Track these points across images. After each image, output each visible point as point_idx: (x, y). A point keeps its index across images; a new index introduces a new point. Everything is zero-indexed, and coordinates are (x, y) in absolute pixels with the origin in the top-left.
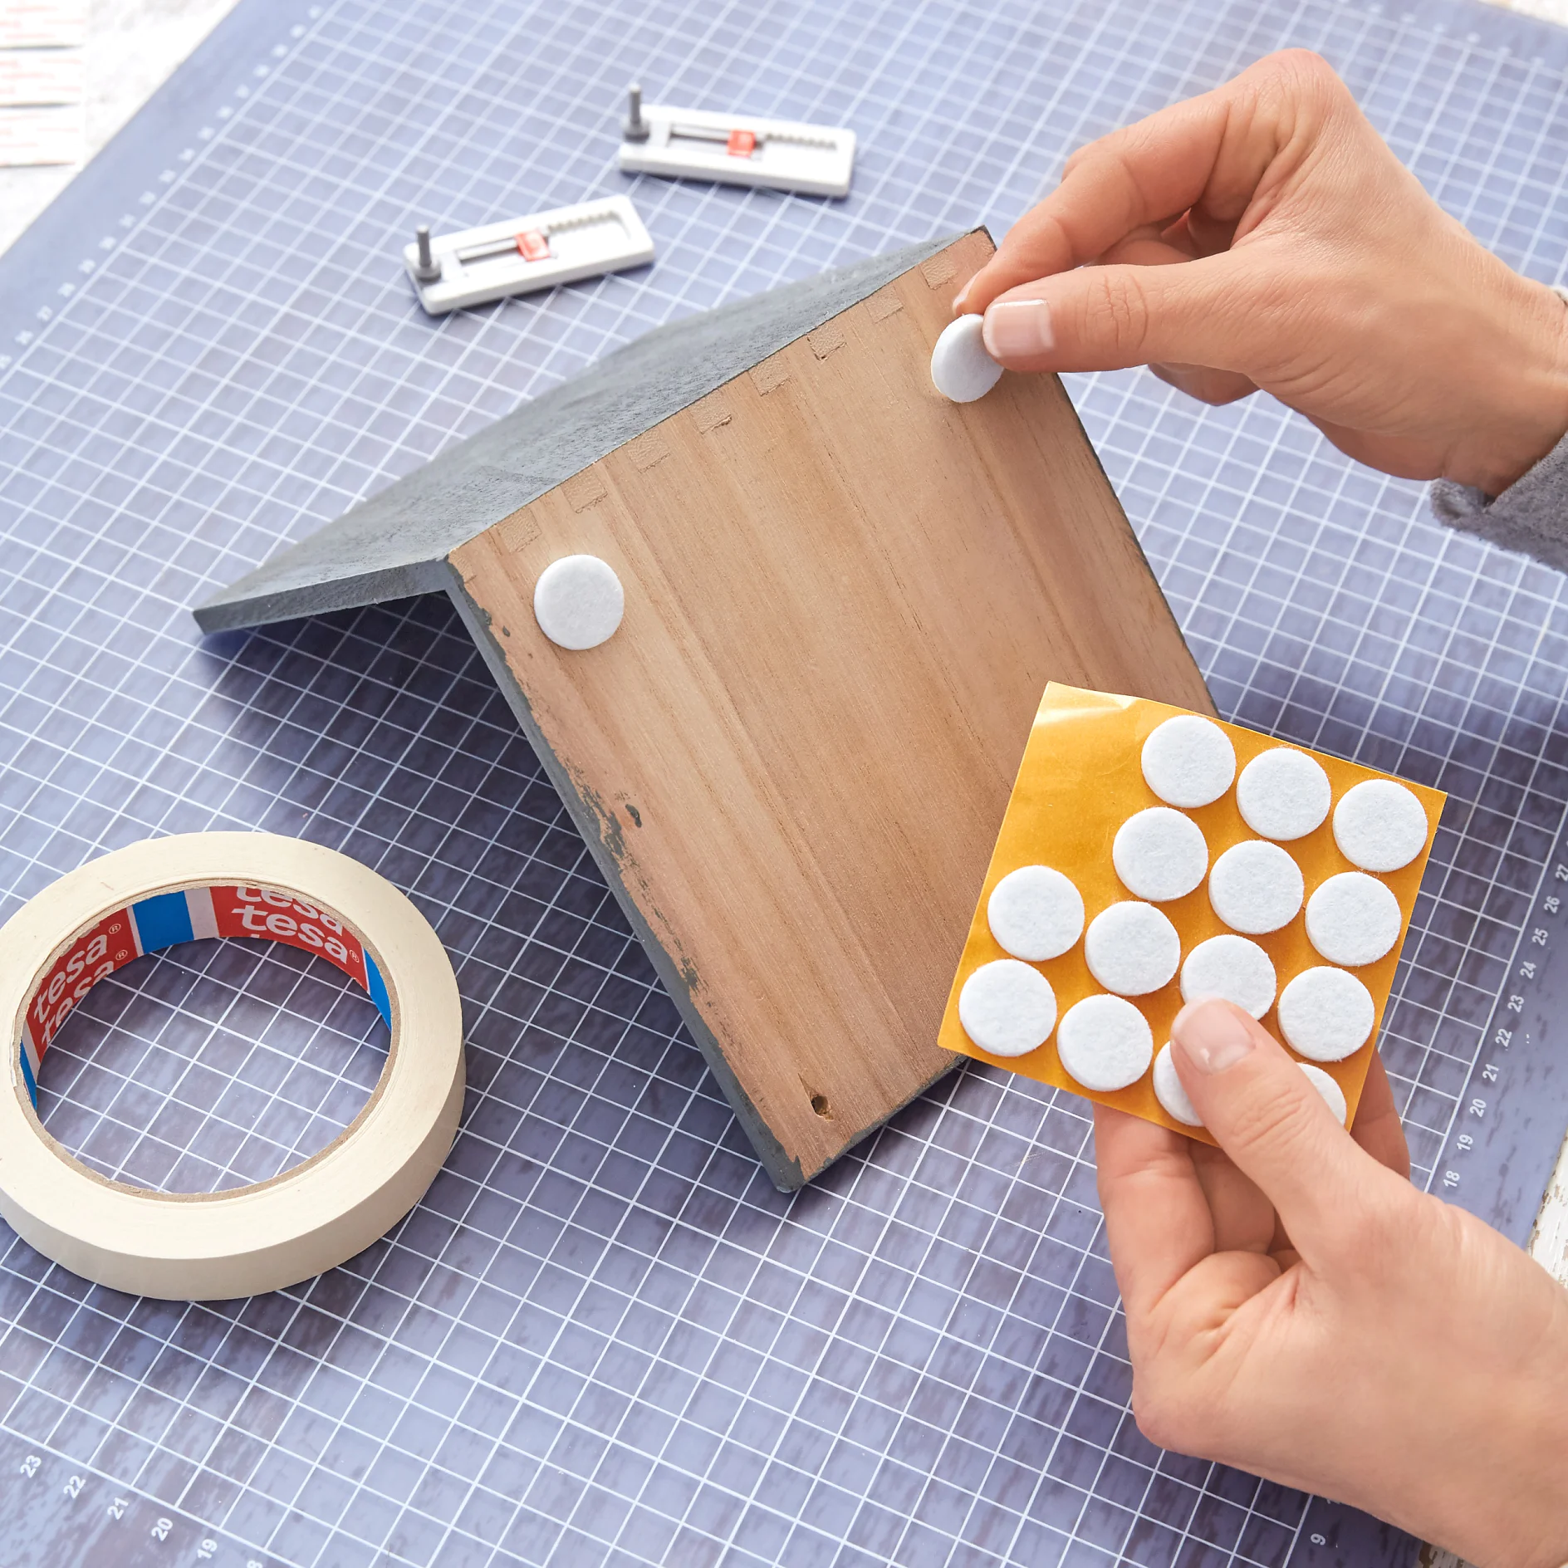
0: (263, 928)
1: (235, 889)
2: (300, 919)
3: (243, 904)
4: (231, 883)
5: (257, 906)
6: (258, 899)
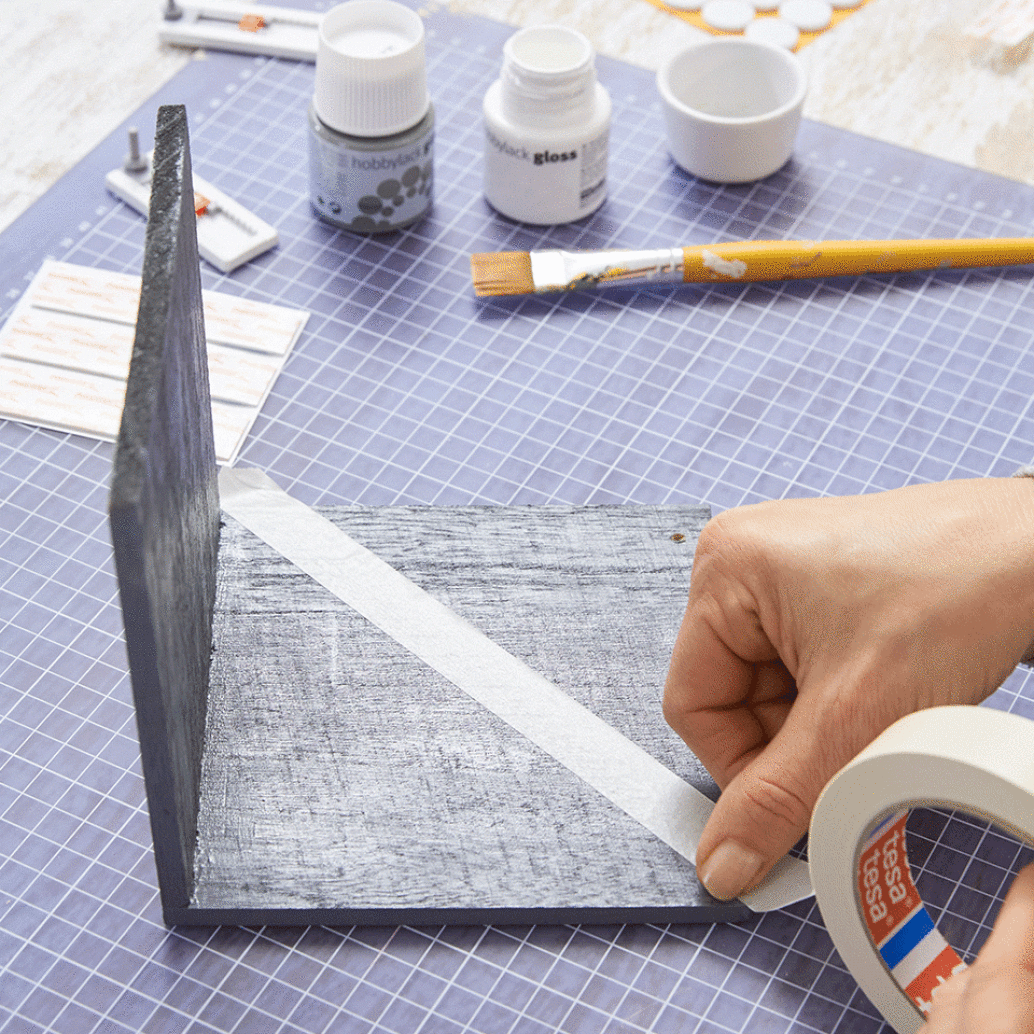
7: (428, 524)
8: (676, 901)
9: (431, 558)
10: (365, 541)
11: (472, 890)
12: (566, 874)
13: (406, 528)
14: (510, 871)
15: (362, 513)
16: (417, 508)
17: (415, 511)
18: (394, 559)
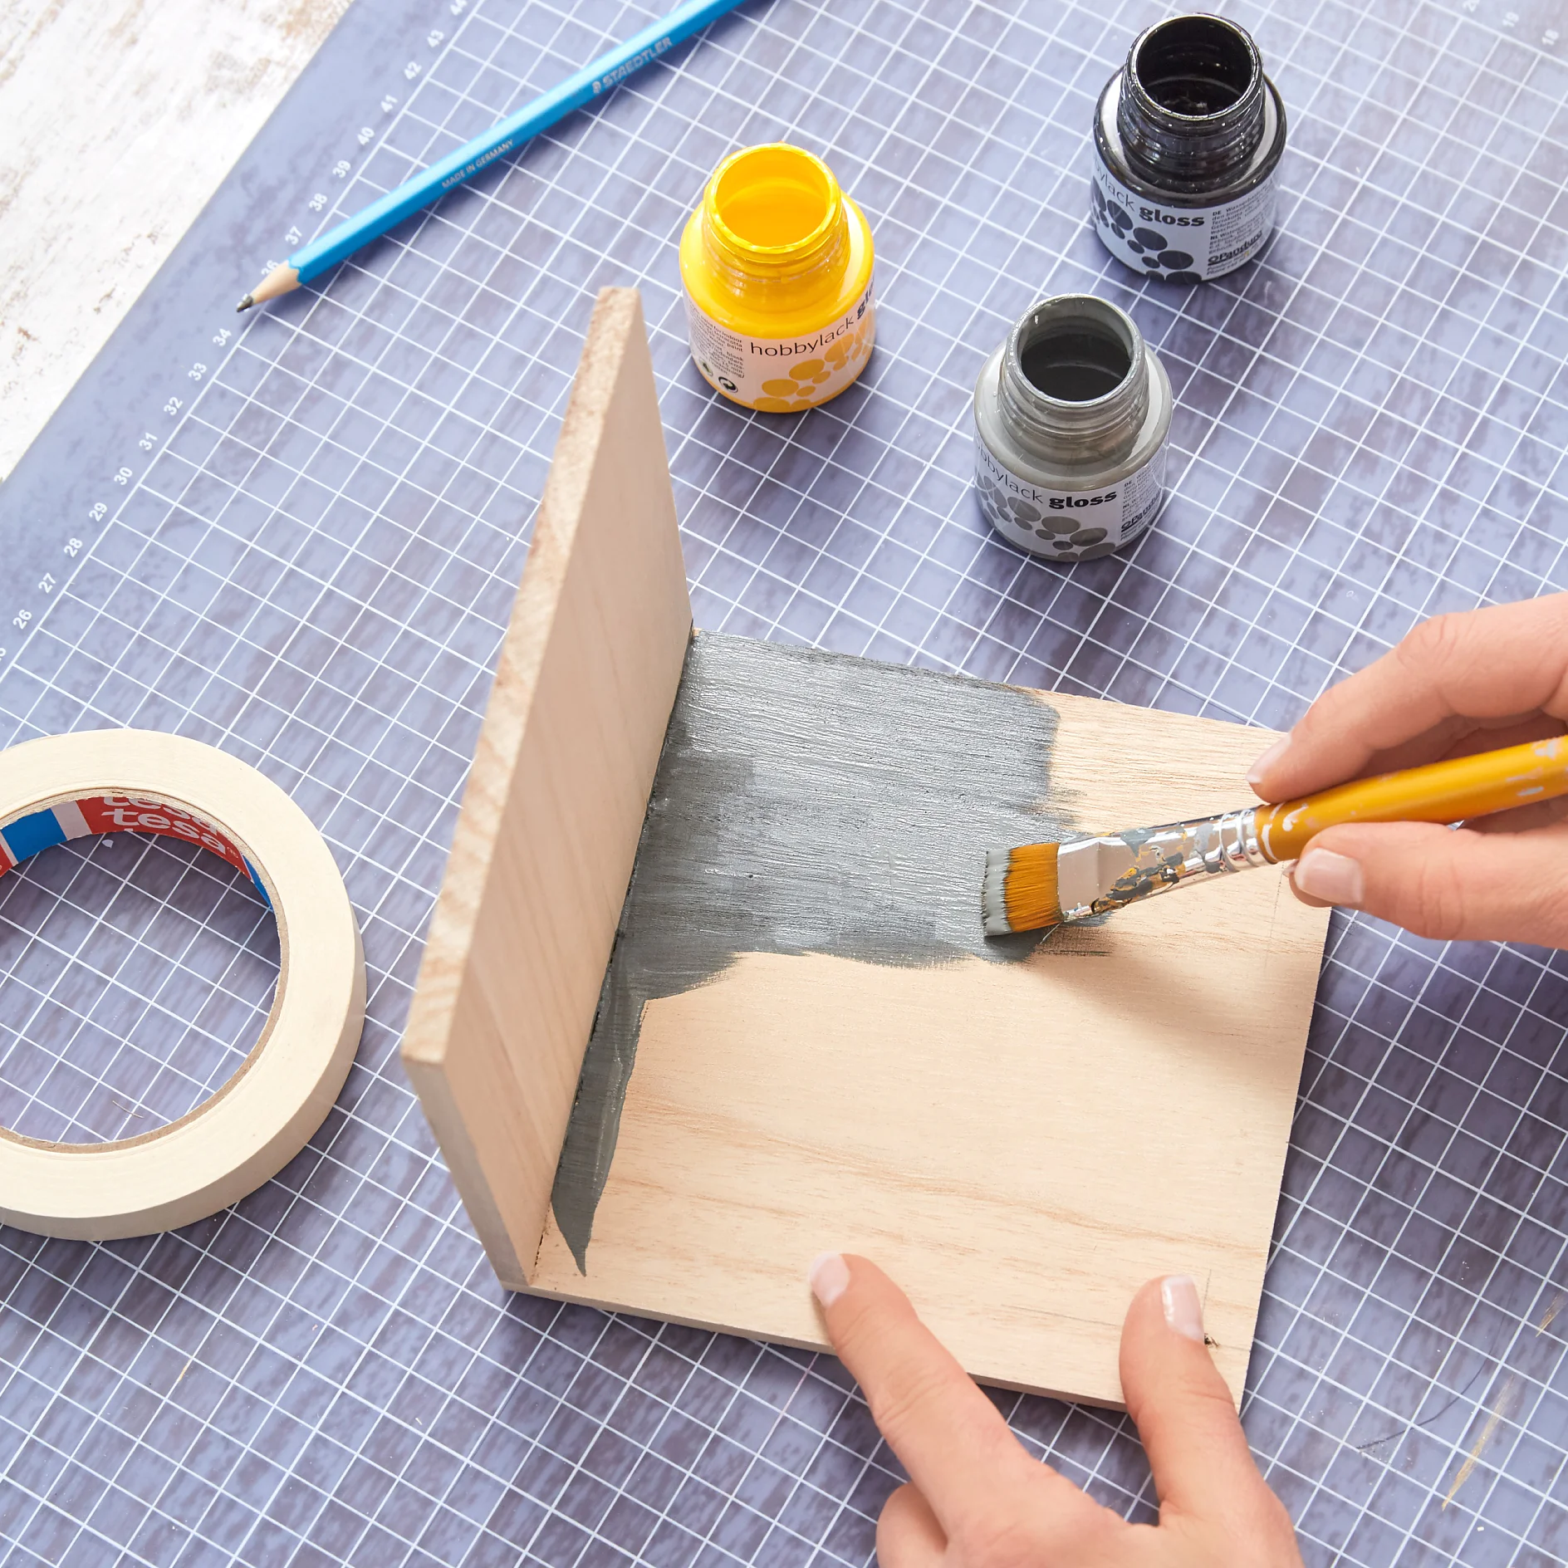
0: (136, 824)
1: (102, 799)
2: (172, 818)
3: (112, 808)
4: (96, 794)
5: (126, 809)
6: (127, 804)
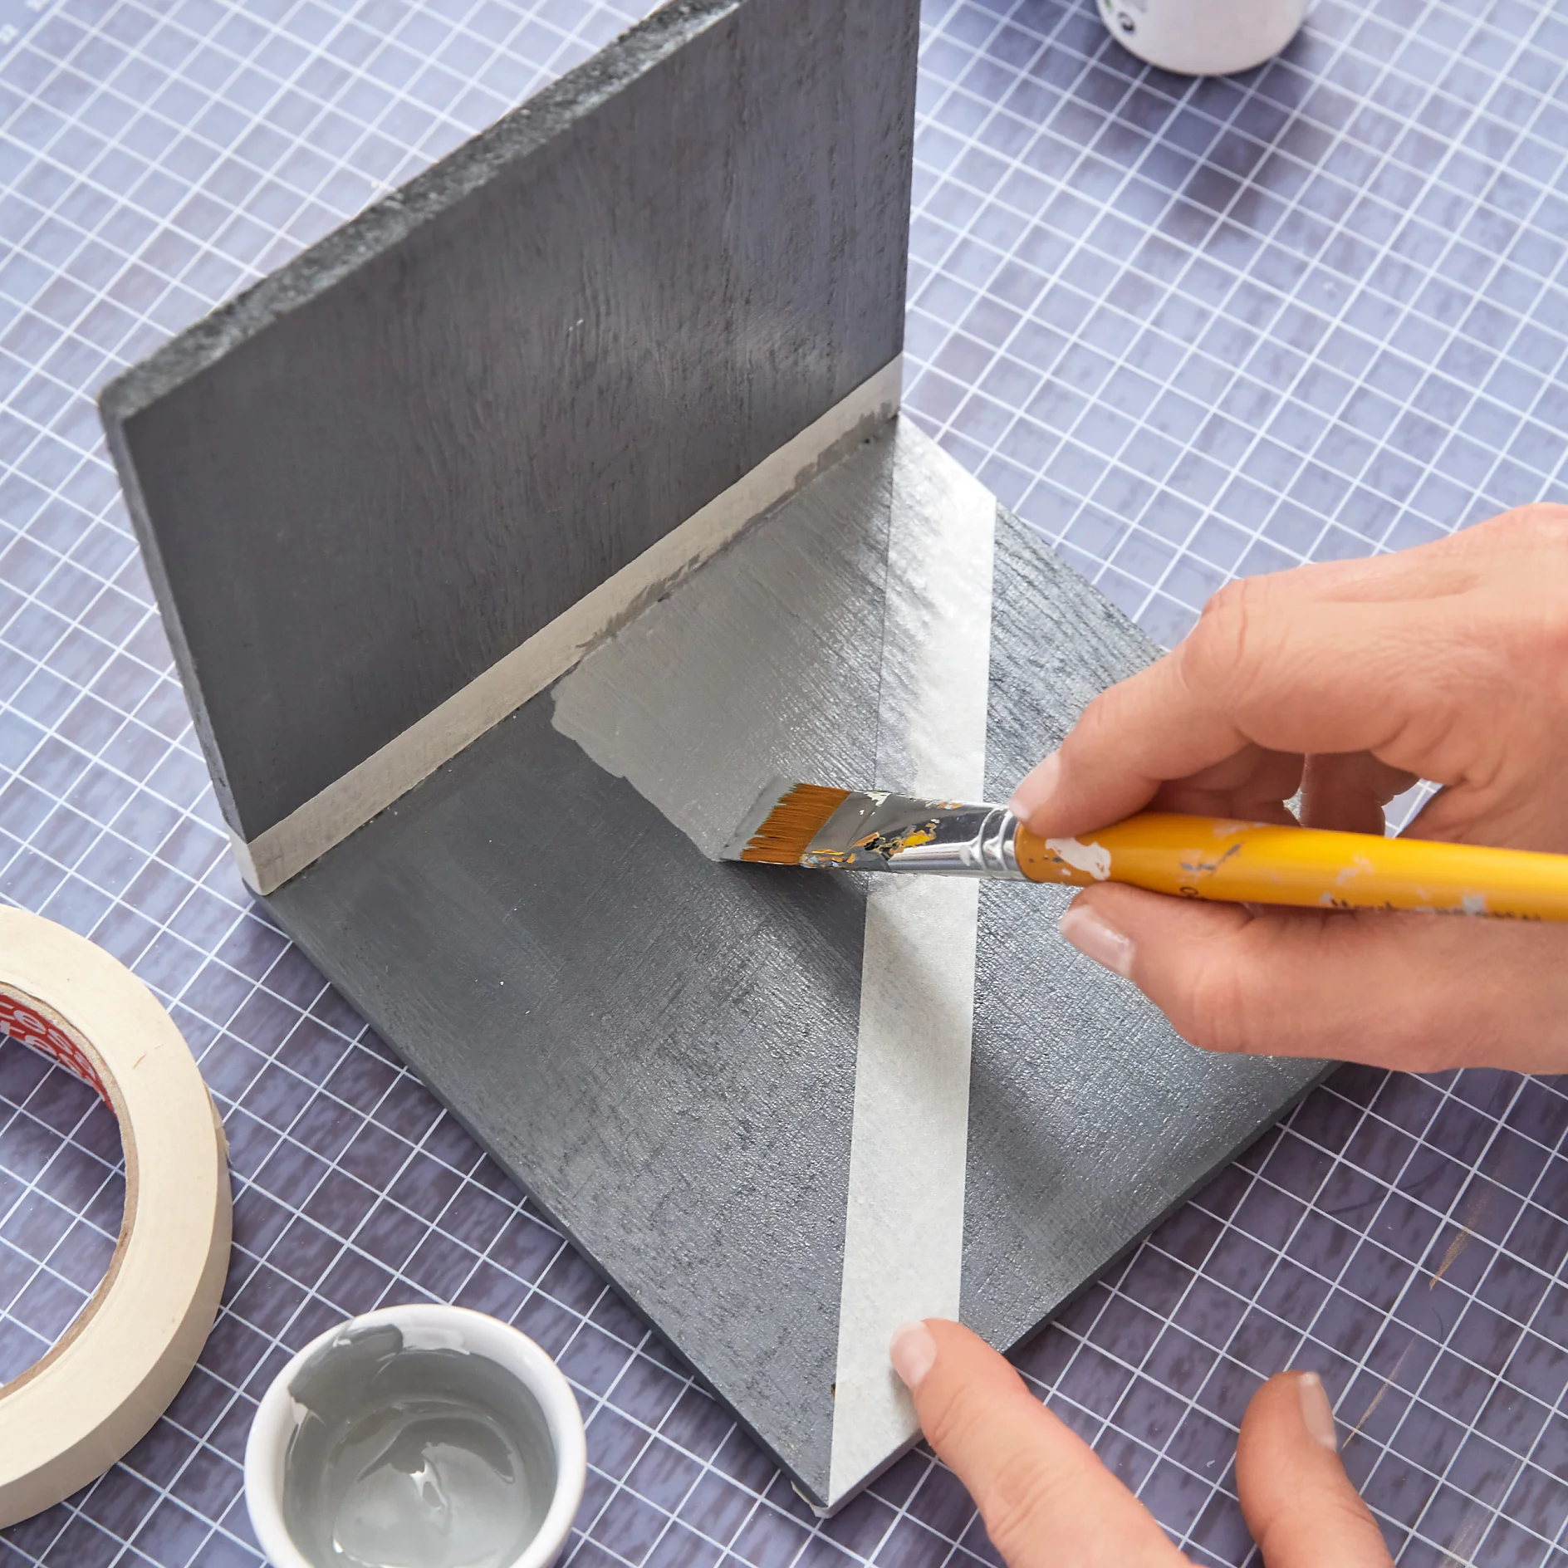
7: (1102, 650)
8: (754, 1413)
9: (1047, 701)
10: (1002, 606)
11: (561, 1171)
12: (682, 1255)
13: (1070, 631)
14: (628, 1190)
15: (1047, 564)
16: (1116, 614)
17: (1110, 616)
18: (1005, 663)
